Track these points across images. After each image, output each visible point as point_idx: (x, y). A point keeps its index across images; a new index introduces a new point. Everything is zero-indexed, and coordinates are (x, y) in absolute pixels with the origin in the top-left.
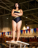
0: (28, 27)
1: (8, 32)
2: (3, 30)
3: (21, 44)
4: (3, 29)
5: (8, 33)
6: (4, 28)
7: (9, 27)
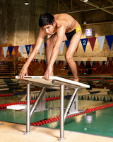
0: (89, 30)
1: (26, 46)
2: (15, 39)
3: (63, 87)
4: (13, 36)
5: (27, 48)
6: (15, 34)
7: (30, 30)
